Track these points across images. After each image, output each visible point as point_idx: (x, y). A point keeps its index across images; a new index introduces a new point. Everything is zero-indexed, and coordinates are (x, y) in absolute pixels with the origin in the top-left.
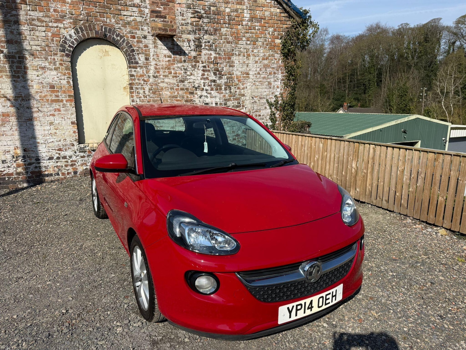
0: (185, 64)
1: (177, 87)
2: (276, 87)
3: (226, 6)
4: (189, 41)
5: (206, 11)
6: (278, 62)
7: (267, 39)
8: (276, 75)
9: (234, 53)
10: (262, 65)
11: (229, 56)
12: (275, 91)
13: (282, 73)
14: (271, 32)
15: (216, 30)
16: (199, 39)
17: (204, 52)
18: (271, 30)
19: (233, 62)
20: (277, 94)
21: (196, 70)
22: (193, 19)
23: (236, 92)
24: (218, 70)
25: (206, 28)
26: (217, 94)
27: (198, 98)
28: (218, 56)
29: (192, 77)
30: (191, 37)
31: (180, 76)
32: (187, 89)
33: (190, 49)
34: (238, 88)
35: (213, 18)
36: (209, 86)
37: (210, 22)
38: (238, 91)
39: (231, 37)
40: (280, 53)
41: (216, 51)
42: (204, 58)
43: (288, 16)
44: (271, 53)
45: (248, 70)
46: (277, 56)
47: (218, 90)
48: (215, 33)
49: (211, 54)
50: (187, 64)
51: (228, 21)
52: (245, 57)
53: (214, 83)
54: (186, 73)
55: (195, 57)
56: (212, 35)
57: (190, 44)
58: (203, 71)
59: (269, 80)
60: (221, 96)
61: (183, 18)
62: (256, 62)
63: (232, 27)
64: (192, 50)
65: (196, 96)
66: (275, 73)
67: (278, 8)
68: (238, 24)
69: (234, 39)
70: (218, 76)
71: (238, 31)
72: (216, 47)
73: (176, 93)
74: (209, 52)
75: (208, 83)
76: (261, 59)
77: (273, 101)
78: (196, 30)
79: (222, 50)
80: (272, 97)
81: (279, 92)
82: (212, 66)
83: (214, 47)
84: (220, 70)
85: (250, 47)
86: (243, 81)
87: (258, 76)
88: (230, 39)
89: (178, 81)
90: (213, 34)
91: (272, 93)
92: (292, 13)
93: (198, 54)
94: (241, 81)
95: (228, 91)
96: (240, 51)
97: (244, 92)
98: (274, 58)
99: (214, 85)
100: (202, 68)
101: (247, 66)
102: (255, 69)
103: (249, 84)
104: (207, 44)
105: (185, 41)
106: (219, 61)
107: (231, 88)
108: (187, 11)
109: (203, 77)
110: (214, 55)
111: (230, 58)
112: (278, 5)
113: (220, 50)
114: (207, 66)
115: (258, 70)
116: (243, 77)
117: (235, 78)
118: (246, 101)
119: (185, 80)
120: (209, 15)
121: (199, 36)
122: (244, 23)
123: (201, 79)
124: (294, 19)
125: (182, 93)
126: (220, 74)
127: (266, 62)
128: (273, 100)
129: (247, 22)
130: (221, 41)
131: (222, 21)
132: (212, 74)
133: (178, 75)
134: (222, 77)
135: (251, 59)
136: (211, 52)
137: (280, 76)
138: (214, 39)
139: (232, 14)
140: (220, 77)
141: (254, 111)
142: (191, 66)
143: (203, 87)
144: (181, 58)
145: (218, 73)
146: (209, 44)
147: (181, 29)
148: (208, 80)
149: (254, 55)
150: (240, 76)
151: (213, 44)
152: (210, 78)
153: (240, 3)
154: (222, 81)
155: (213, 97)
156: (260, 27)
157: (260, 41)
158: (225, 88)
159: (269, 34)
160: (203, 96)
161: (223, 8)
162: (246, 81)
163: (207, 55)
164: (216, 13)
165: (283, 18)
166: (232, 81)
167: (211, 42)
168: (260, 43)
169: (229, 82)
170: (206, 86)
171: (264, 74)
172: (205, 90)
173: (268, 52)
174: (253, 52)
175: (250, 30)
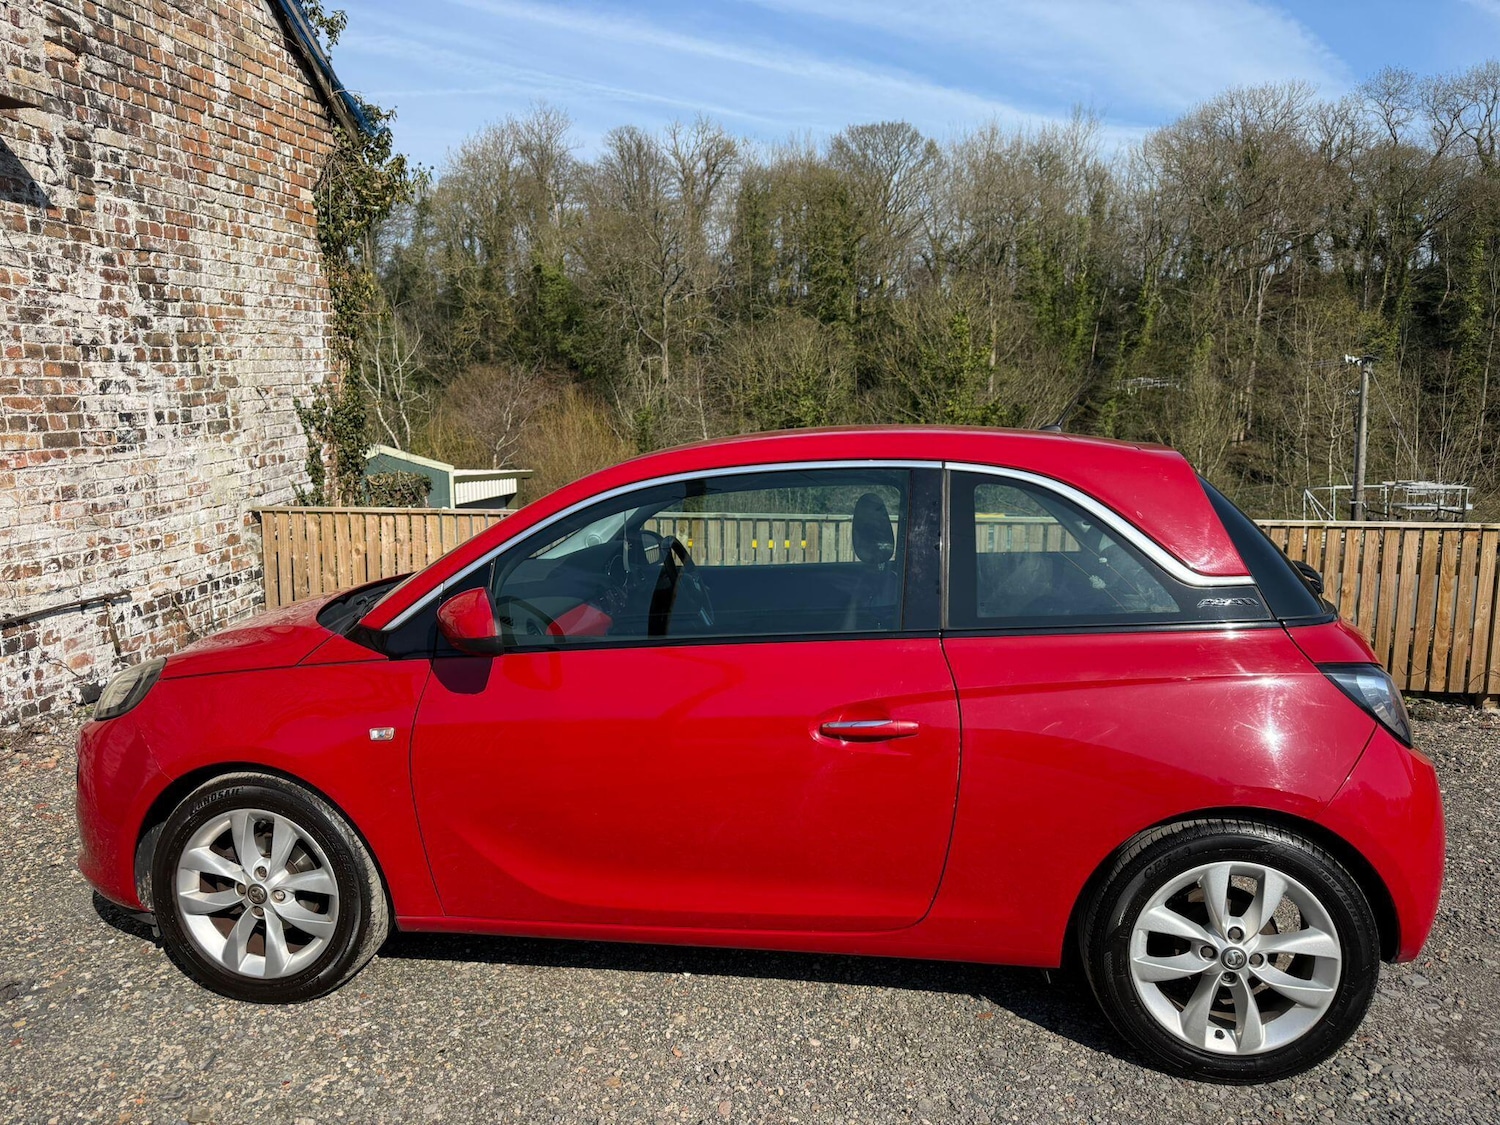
0: (37, 241)
1: (13, 343)
2: (313, 356)
3: (161, 28)
4: (46, 140)
5: (98, 28)
6: (312, 268)
7: (281, 183)
8: (311, 313)
9: (195, 218)
10: (275, 274)
11: (182, 227)
12: (311, 368)
13: (325, 308)
14: (287, 159)
15: (135, 115)
16: (81, 138)
17: (103, 197)
18: (287, 153)
19: (197, 253)
20: (319, 379)
21: (80, 268)
22: (53, 47)
23: (212, 368)
24: (152, 280)
25: (102, 99)
26: (157, 376)
27: (95, 393)
28: (147, 219)
29: (64, 299)
30: (55, 124)
31: (22, 293)
32: (52, 352)
33: (51, 178)
34: (218, 355)
35: (121, 62)
36: (130, 340)
37: (111, 78)
38: (217, 364)
39: (183, 155)
40: (313, 236)
41: (140, 198)
42: (103, 222)
43: (325, 115)
44: (294, 234)
45: (240, 287)
46: (310, 247)
47: (158, 359)
48: (132, 126)
49: (125, 212)
50: (45, 238)
51: (169, 87)
52: (229, 238)
53: (145, 332)
54: (43, 278)
55: (71, 213)
56: (123, 131)
57: (52, 155)
58: (106, 275)
59: (294, 330)
60: (172, 386)
61: (18, 31)
62: (260, 262)
63: (182, 114)
64: (58, 183)
65: (87, 381)
66: (307, 308)
67: (300, 81)
68: (198, 107)
69: (192, 165)
70: (153, 301)
71: (202, 134)
72: (140, 182)
73: (11, 369)
74: (118, 200)
75: (127, 329)
76: (270, 253)
77: (310, 406)
78: (68, 94)
79: (161, 201)
80: (306, 392)
81: (322, 374)
82: (131, 258)
83: (133, 185)
84: (159, 279)
85: (238, 202)
86: (228, 327)
87: (268, 312)
88: (183, 159)
89: (16, 314)
90: (126, 126)
91: (307, 378)
92: (340, 111)
93: (83, 202)
94: (224, 327)
95: (189, 366)
96: (214, 215)
97: (234, 369)
98: (303, 254)
99: (147, 339)
100: (100, 266)
101: (237, 271)
102: (258, 287)
103: (246, 340)
104: (110, 165)
105: (29, 139)
106: (155, 240)
107: (196, 351)
108: (31, 7)
109: (109, 302)
110: (134, 216)
111: (184, 237)
112: (298, 71)
114: (116, 258)
115: (267, 290)
116: (229, 312)
117: (207, 315)
118: (242, 405)
119: (43, 312)
120: (108, 47)
121: (78, 124)
122: (218, 109)
123: (102, 311)
124: (342, 126)
125: (35, 370)
126: (160, 294)
127: (283, 263)
129: (224, 108)
130: (156, 163)
131: (152, 82)
132: (136, 292)
133: (12, 286)
134: (166, 309)
135: (246, 248)
136: (124, 201)
137: (320, 317)
138: (132, 150)
139: (180, 63)
140: (160, 307)
141: (266, 442)
142: (59, 253)
143: (109, 345)
144: (20, 211)
145: (152, 288)
146: (118, 167)
147: (12, 78)
148: (126, 315)
149: (251, 233)
150: (220, 309)
151: (129, 167)
152: (129, 308)
153: (199, 29)
154: (169, 324)
155: (147, 389)
156: (259, 136)
157: (264, 184)
158: (181, 352)
159: (284, 166)
160: (113, 383)
161: (153, 32)
162: (236, 327)
163: (112, 212)
164: (132, 45)
165: (315, 120)
166: (198, 327)
167: (123, 159)
168: (264, 195)
169: (190, 327)
170: (120, 341)
171: (281, 305)
172: (117, 358)
173: (285, 228)
174: (247, 222)
175: (234, 141)
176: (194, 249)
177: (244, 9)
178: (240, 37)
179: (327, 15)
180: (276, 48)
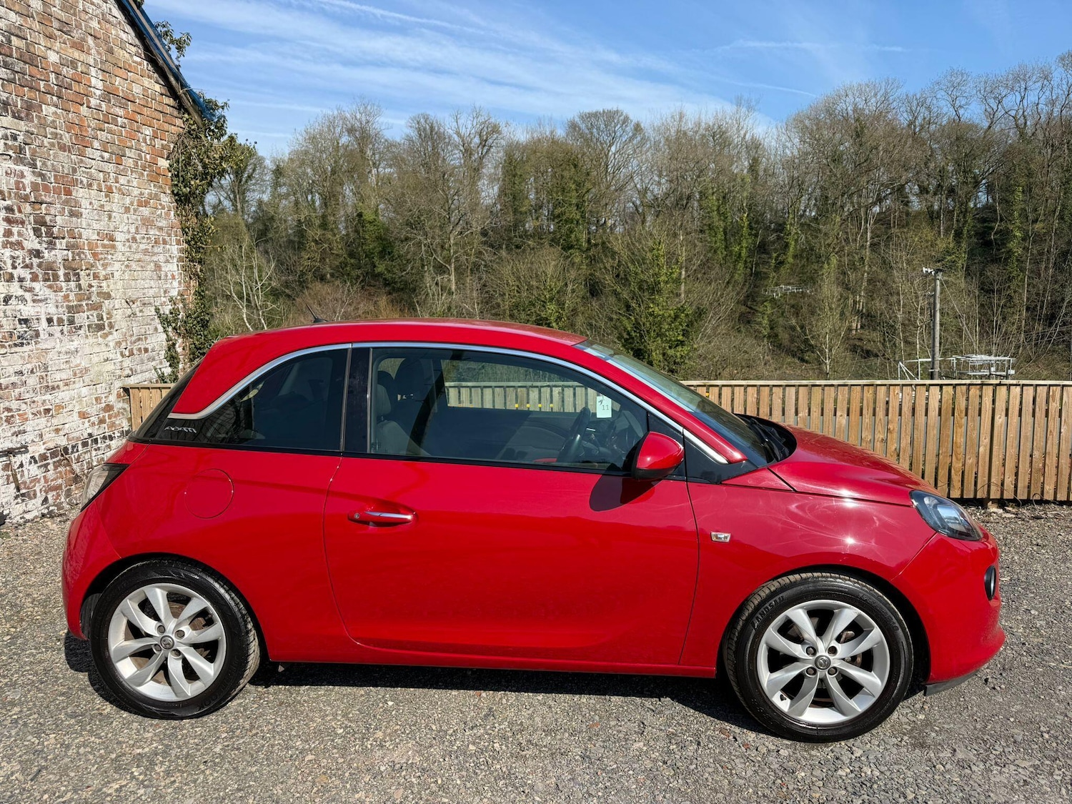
2: (169, 277)
3: (49, 45)
6: (167, 214)
7: (143, 154)
8: (168, 246)
9: (77, 179)
10: (139, 218)
11: (67, 186)
12: (168, 286)
13: (178, 243)
14: (148, 138)
15: (29, 107)
17: (4, 165)
18: (147, 133)
19: (79, 205)
20: (174, 293)
23: (91, 286)
24: (44, 224)
25: (3, 96)
26: (48, 292)
28: (39, 180)
34: (96, 277)
35: (18, 70)
36: (26, 266)
38: (94, 283)
39: (67, 135)
40: (168, 192)
41: (34, 166)
42: (5, 182)
43: (176, 106)
45: (112, 228)
46: (166, 199)
47: (48, 280)
48: (27, 115)
49: (23, 176)
51: (56, 87)
52: (103, 194)
53: (38, 260)
56: (21, 119)
58: (8, 220)
59: (155, 258)
60: (60, 299)
62: (127, 210)
63: (66, 106)
66: (165, 242)
67: (157, 82)
68: (78, 101)
69: (74, 142)
70: (44, 239)
71: (81, 120)
72: (33, 153)
74: (17, 167)
75: (24, 258)
76: (135, 204)
77: (168, 312)
79: (50, 168)
80: (165, 302)
81: (177, 290)
82: (27, 208)
83: (28, 156)
84: (49, 223)
85: (110, 168)
86: (103, 256)
87: (134, 246)
88: (67, 138)
90: (23, 115)
91: (165, 292)
92: (188, 103)
94: (100, 256)
95: (73, 284)
96: (91, 178)
97: (108, 286)
98: (161, 204)
99: (40, 265)
101: (110, 217)
102: (126, 228)
103: (117, 266)
104: (10, 143)
106: (46, 195)
107: (78, 274)
109: (10, 240)
110: (29, 178)
111: (68, 193)
112: (156, 75)
113: (44, 164)
114: (15, 208)
115: (133, 230)
116: (104, 246)
117: (86, 248)
118: (115, 312)
120: (8, 59)
122: (93, 102)
123: (4, 246)
124: (189, 114)
126: (49, 234)
127: (145, 211)
128: (166, 310)
129: (98, 101)
130: (46, 141)
131: (42, 83)
132: (32, 233)
134: (55, 244)
135: (116, 201)
136: (22, 167)
137: (175, 249)
138: (28, 132)
139: (64, 70)
140: (50, 243)
141: (134, 338)
143: (10, 270)
145: (43, 229)
146: (17, 144)
148: (23, 249)
149: (120, 190)
150: (96, 244)
151: (26, 144)
152: (25, 244)
153: (79, 46)
154: (57, 255)
155: (40, 301)
156: (126, 121)
157: (130, 155)
158: (66, 275)
159: (146, 143)
160: (13, 298)
161: (43, 48)
162: (110, 257)
163: (12, 175)
164: (27, 58)
165: (169, 110)
166: (80, 257)
167: (20, 138)
168: (130, 163)
169: (73, 257)
170: (19, 267)
171: (145, 241)
172: (17, 279)
173: (147, 186)
174: (117, 182)
175: (106, 125)
176: (76, 202)
177: (113, 32)
178: (111, 51)
179: (176, 36)
180: (138, 60)
